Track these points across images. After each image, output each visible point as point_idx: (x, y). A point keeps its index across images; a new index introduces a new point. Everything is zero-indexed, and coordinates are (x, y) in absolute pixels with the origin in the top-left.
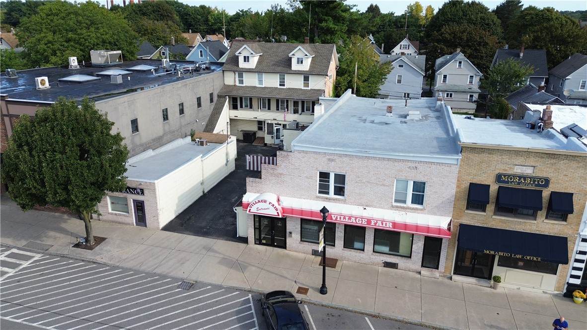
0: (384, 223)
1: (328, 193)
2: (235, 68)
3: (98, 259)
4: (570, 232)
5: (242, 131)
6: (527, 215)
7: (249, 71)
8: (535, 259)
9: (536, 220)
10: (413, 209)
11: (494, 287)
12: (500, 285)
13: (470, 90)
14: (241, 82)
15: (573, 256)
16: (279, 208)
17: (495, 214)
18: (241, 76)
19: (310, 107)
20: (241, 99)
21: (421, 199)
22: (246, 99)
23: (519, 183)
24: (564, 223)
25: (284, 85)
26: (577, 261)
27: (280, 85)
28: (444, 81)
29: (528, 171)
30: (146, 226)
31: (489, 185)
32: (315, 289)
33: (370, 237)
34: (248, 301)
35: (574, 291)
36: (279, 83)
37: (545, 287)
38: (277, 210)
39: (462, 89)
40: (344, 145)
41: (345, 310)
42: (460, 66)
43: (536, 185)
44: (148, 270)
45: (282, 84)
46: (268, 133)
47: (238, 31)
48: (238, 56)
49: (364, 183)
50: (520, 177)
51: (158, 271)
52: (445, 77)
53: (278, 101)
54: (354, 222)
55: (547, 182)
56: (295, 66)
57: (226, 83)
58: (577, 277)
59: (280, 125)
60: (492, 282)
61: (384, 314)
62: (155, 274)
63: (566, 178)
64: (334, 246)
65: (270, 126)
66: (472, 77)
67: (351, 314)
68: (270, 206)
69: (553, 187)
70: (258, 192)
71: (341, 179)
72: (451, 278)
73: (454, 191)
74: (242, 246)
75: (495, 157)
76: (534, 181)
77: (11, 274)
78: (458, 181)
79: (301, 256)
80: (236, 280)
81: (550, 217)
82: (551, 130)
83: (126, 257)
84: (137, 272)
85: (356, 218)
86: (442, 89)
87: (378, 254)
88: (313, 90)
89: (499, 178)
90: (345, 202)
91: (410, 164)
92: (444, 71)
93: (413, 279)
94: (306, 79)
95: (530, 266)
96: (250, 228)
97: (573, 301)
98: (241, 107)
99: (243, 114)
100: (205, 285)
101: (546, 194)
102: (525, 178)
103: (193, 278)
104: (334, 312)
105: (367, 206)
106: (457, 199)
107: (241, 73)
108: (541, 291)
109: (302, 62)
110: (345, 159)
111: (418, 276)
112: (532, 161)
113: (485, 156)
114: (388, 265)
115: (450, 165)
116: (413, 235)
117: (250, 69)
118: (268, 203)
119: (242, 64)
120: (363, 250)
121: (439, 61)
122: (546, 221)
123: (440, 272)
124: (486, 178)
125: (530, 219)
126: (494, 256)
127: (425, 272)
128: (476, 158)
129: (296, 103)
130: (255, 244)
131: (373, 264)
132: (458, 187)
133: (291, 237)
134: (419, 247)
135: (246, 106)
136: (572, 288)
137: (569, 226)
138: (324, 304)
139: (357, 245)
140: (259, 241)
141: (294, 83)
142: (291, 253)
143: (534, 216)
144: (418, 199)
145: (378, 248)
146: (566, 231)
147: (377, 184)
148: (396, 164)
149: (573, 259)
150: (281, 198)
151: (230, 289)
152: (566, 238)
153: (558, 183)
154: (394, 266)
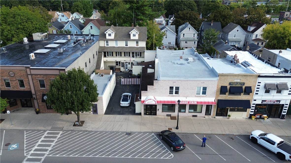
0: (194, 102)
1: (173, 94)
2: (104, 39)
3: (87, 129)
4: (251, 98)
5: (109, 66)
6: (238, 94)
7: (111, 40)
8: (241, 108)
9: (241, 96)
10: (203, 96)
11: (228, 119)
12: (231, 117)
13: (194, 40)
14: (108, 45)
15: (252, 105)
16: (156, 101)
17: (229, 95)
18: (107, 42)
19: (139, 54)
20: (108, 52)
21: (205, 92)
22: (110, 52)
23: (236, 85)
24: (249, 96)
25: (127, 46)
26: (252, 107)
27: (126, 46)
28: (184, 36)
29: (239, 81)
30: (97, 114)
31: (227, 86)
32: (174, 128)
33: (187, 107)
34: (153, 136)
35: (252, 116)
36: (125, 45)
37: (243, 116)
38: (155, 102)
39: (191, 39)
40: (178, 77)
41: (187, 133)
42: (189, 30)
43: (241, 85)
44: (110, 130)
45: (127, 45)
46: (122, 67)
47: (75, 9)
48: (106, 34)
49: (186, 89)
50: (236, 83)
51: (114, 130)
52: (184, 34)
53: (125, 53)
54: (184, 103)
55: (244, 84)
56: (132, 37)
57: (100, 46)
58: (253, 112)
59: (127, 63)
60: (228, 117)
61: (200, 132)
62: (114, 132)
63: (249, 82)
64: (175, 112)
65: (123, 63)
66: (194, 34)
67: (189, 134)
68: (153, 101)
69: (246, 85)
70: (146, 96)
71: (177, 88)
72: (215, 118)
73: (216, 89)
74: (140, 116)
75: (229, 77)
76: (240, 84)
77: (56, 141)
78: (217, 86)
79: (163, 117)
80: (144, 129)
81: (245, 94)
82: (239, 64)
83: (98, 127)
84: (106, 132)
85: (184, 102)
86: (183, 40)
87: (190, 113)
88: (140, 47)
89: (230, 84)
90: (179, 96)
91: (202, 82)
92: (183, 32)
93: (203, 120)
94: (137, 43)
95: (239, 110)
96: (142, 109)
97: (252, 119)
98: (108, 55)
99: (110, 59)
100: (135, 133)
101: (244, 87)
102: (238, 83)
103: (129, 131)
104: (183, 134)
105: (187, 97)
106: (217, 92)
107: (107, 41)
108: (242, 118)
109: (135, 36)
110: (179, 82)
111: (204, 118)
112: (240, 78)
113: (226, 77)
114: (194, 116)
115: (215, 81)
116: (202, 105)
117: (112, 39)
118: (152, 100)
119: (108, 37)
120: (185, 112)
121: (180, 27)
122: (244, 96)
123: (211, 116)
124: (226, 84)
125: (239, 96)
126: (228, 109)
127: (206, 117)
128: (223, 78)
129: (133, 53)
130: (144, 115)
131: (189, 116)
132: (217, 88)
133: (159, 111)
134: (204, 109)
135: (110, 55)
136: (251, 115)
137: (250, 97)
138: (179, 132)
139: (182, 110)
140: (145, 114)
141: (132, 44)
142: (159, 117)
143: (240, 94)
144: (204, 93)
145: (191, 111)
146: (249, 98)
147: (191, 89)
148: (197, 82)
149: (251, 107)
150: (155, 97)
151: (145, 133)
152: (250, 100)
153: (247, 84)
154: (196, 116)
